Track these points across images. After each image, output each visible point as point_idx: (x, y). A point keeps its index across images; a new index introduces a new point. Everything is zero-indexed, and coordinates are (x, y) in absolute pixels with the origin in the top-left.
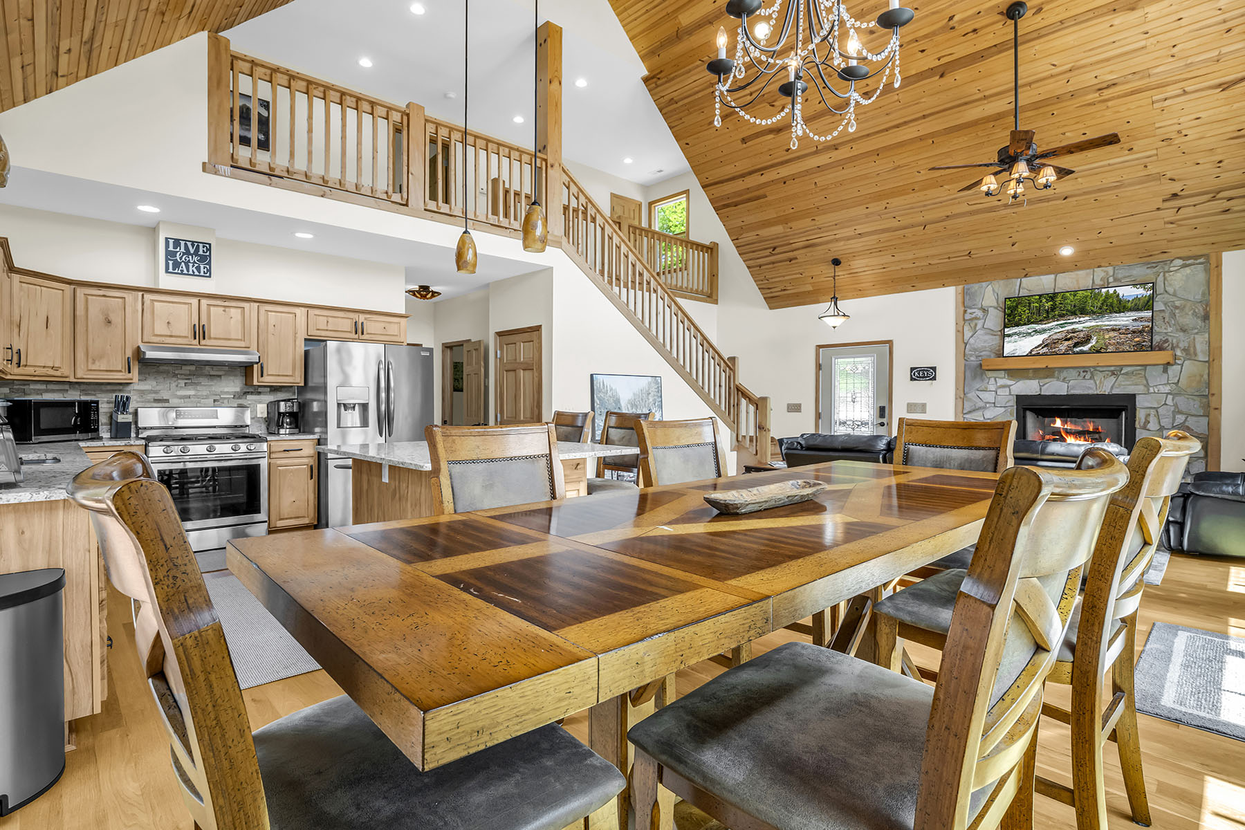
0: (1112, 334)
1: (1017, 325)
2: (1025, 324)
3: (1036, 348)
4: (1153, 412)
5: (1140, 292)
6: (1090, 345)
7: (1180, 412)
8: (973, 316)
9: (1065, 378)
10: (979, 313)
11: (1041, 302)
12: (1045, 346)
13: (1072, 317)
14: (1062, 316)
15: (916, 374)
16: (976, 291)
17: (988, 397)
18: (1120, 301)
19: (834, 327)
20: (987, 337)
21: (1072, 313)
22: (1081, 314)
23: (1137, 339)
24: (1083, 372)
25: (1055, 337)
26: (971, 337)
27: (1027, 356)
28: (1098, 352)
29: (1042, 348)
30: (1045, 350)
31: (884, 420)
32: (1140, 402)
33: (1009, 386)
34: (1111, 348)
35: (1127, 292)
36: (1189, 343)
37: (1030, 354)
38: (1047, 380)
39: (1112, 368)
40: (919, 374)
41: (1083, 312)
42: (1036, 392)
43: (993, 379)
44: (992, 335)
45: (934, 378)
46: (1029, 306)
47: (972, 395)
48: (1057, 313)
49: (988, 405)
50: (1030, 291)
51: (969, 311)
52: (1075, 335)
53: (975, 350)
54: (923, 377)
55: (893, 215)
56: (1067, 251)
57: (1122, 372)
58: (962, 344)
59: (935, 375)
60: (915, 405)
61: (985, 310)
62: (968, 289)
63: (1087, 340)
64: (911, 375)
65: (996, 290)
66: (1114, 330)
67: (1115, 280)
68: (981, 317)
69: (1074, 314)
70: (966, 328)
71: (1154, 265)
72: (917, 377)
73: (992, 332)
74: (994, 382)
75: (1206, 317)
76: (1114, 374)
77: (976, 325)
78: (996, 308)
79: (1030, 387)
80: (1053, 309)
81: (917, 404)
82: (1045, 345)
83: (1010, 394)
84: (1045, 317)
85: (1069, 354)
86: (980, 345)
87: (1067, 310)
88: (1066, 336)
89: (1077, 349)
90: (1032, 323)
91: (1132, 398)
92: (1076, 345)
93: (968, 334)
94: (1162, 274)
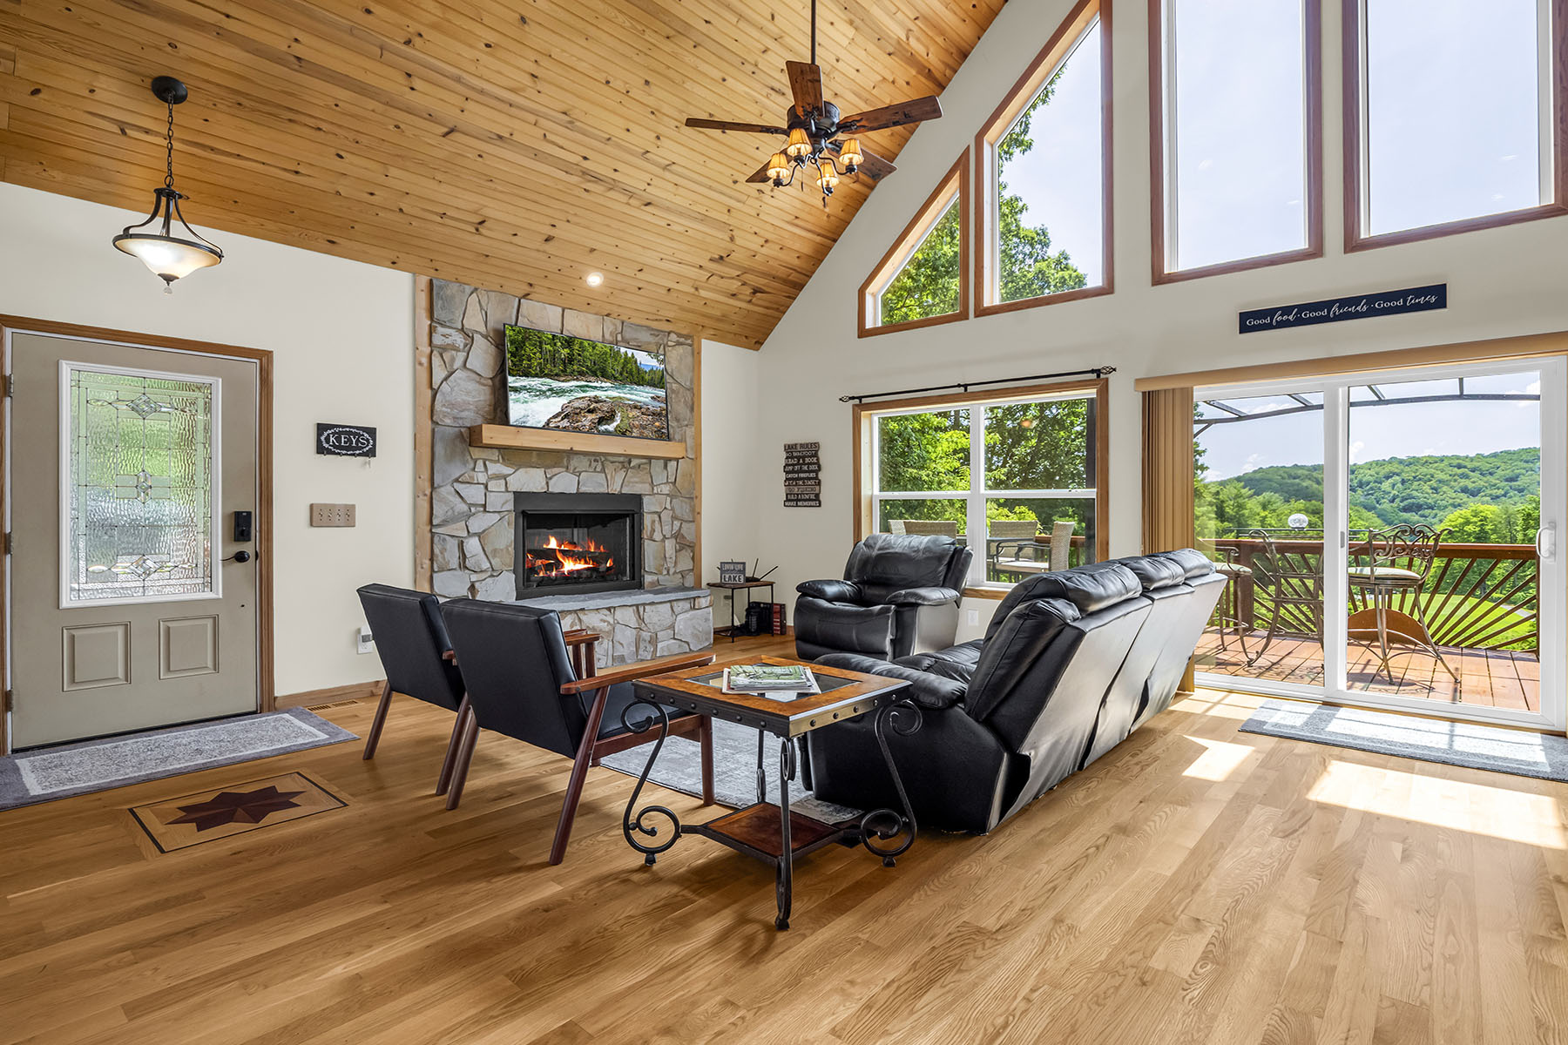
0: (636, 413)
1: (527, 375)
2: (536, 376)
3: (554, 417)
4: (656, 516)
5: (654, 363)
6: (615, 424)
7: (677, 519)
8: (449, 341)
9: (575, 469)
10: (459, 340)
11: (555, 344)
12: (567, 416)
13: (592, 379)
14: (581, 373)
15: (332, 439)
16: (453, 297)
17: (474, 494)
18: (638, 369)
19: (169, 279)
20: (472, 386)
21: (592, 372)
22: (602, 376)
23: (657, 424)
24: (594, 461)
25: (576, 404)
26: (446, 379)
27: (543, 428)
28: (624, 434)
29: (562, 419)
30: (565, 423)
31: (248, 548)
32: (649, 505)
33: (505, 477)
34: (636, 432)
35: (645, 360)
36: (682, 435)
37: (546, 427)
38: (556, 470)
39: (621, 459)
40: (339, 439)
41: (605, 375)
42: (542, 488)
43: (480, 463)
44: (478, 382)
45: (372, 453)
46: (541, 348)
47: (446, 491)
48: (575, 367)
49: (473, 509)
50: (531, 322)
51: (440, 329)
52: (598, 405)
53: (452, 405)
54: (347, 449)
55: (411, 67)
56: (594, 280)
57: (632, 465)
58: (430, 392)
59: (374, 445)
60: (331, 507)
61: (469, 336)
62: (441, 288)
63: (609, 418)
64: (319, 441)
65: (483, 304)
66: (636, 407)
67: (623, 340)
68: (461, 347)
69: (595, 374)
70: (436, 361)
71: (656, 333)
72: (334, 446)
73: (477, 378)
74: (483, 469)
75: (692, 410)
76: (624, 467)
77: (453, 359)
78: (485, 337)
79: (531, 480)
80: (570, 360)
81: (334, 505)
82: (565, 414)
83: (507, 491)
84: (562, 371)
85: (593, 433)
86: (460, 397)
87: (587, 367)
88: (589, 405)
89: (602, 428)
90: (547, 376)
91: (638, 499)
92: (601, 421)
93: (439, 373)
94: (662, 347)
